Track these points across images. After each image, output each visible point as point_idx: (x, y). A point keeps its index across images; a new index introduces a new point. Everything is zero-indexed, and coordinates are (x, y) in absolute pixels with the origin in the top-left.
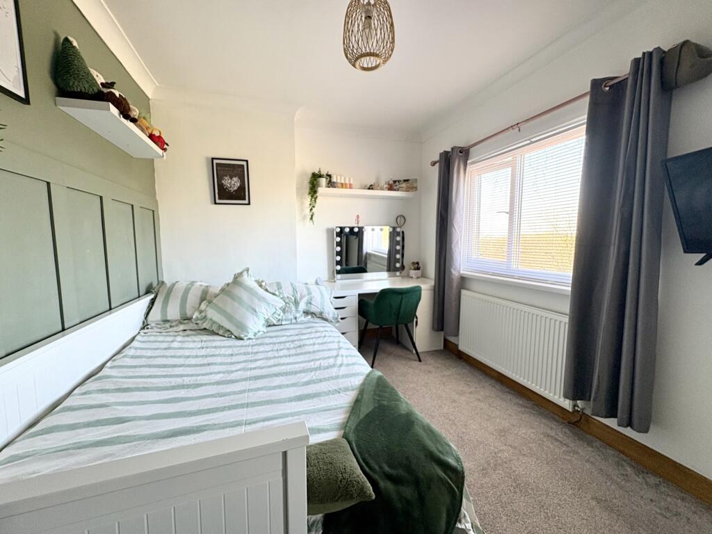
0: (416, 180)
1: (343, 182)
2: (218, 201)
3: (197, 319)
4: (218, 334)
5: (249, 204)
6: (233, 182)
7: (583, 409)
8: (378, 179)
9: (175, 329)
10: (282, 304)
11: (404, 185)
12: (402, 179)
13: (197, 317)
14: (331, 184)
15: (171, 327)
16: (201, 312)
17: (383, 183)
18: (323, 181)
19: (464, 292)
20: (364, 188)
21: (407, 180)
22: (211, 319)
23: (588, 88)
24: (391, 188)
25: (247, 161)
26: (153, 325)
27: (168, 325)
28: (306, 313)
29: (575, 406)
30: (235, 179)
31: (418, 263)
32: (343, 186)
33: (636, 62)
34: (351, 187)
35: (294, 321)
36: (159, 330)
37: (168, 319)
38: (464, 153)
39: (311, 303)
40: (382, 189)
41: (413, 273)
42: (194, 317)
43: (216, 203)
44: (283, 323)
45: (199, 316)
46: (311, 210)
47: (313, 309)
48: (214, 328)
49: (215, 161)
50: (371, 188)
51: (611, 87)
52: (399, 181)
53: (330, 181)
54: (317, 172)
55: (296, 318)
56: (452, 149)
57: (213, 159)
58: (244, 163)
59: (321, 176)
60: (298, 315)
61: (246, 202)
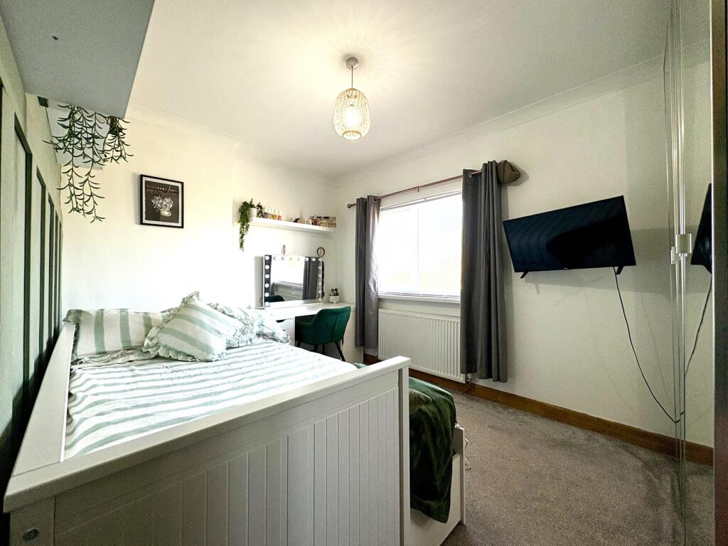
0: (335, 218)
1: (273, 213)
2: (145, 221)
3: (148, 347)
4: (177, 360)
5: (182, 227)
6: (165, 203)
7: (471, 380)
8: (301, 213)
9: (120, 360)
10: (241, 325)
11: (325, 221)
12: (323, 216)
13: (148, 344)
14: (262, 214)
15: (112, 359)
16: (151, 339)
17: (306, 218)
18: (254, 211)
19: (380, 310)
20: (290, 220)
21: (327, 218)
22: (165, 346)
23: (461, 173)
24: (315, 223)
25: (182, 183)
26: (86, 359)
27: (106, 357)
28: (258, 335)
29: (467, 378)
30: (168, 200)
31: (336, 290)
32: (274, 217)
33: (485, 165)
34: (279, 218)
35: (249, 343)
36: (97, 364)
37: (107, 349)
38: (377, 201)
39: (263, 325)
40: (308, 223)
41: (332, 298)
42: (145, 345)
43: (142, 223)
44: (241, 345)
45: (150, 343)
46: (242, 237)
47: (266, 331)
48: (172, 354)
49: (144, 179)
50: (296, 221)
51: (473, 175)
52: (320, 218)
53: (261, 212)
54: (248, 202)
55: (251, 340)
56: (368, 197)
57: (142, 176)
58: (180, 185)
59: (252, 206)
60: (252, 337)
61: (180, 225)
